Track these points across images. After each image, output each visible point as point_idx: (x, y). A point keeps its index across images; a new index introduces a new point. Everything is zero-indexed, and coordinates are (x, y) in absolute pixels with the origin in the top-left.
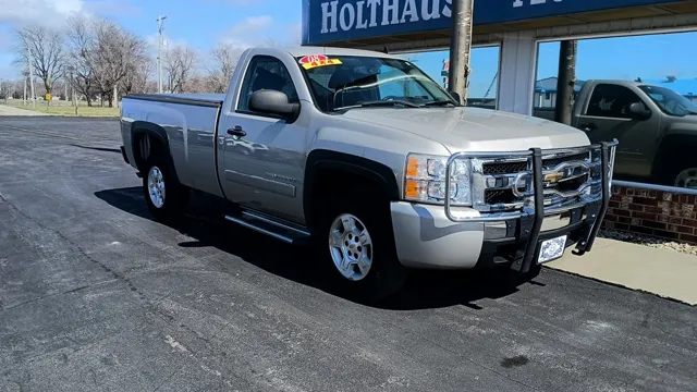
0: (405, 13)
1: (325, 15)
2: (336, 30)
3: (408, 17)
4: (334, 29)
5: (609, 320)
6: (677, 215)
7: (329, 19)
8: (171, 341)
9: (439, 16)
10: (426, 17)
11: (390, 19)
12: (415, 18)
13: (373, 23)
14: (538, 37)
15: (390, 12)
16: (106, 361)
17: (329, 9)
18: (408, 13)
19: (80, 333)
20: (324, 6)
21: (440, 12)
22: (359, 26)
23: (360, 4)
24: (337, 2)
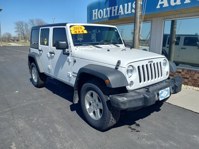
0: (120, 12)
1: (94, 14)
4: (97, 18)
7: (95, 15)
9: (130, 12)
10: (126, 13)
11: (114, 14)
12: (122, 13)
13: (109, 16)
14: (165, 19)
15: (114, 12)
17: (95, 12)
20: (94, 11)
21: (131, 11)
22: (104, 17)
23: (105, 10)
24: (97, 9)
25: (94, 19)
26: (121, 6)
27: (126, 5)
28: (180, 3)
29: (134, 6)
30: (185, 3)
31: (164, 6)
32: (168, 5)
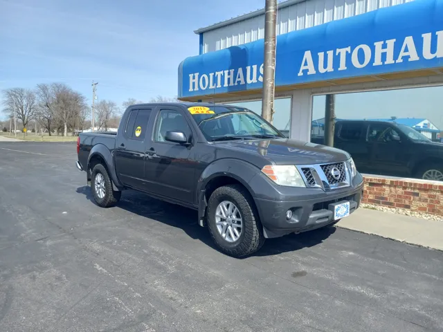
0: (237, 80)
1: (191, 81)
2: (198, 89)
3: (239, 82)
4: (196, 89)
5: (354, 251)
6: (394, 193)
7: (194, 83)
8: (97, 266)
9: (256, 81)
10: (249, 82)
11: (229, 83)
12: (243, 82)
13: (219, 86)
14: (313, 93)
15: (229, 79)
16: (59, 279)
17: (194, 78)
18: (239, 79)
19: (44, 263)
20: (191, 76)
21: (257, 79)
22: (211, 87)
23: (211, 75)
24: (198, 74)
25: (191, 90)
26: (240, 71)
27: (249, 68)
28: (333, 70)
29: (261, 71)
30: (339, 69)
31: (308, 73)
32: (314, 72)
